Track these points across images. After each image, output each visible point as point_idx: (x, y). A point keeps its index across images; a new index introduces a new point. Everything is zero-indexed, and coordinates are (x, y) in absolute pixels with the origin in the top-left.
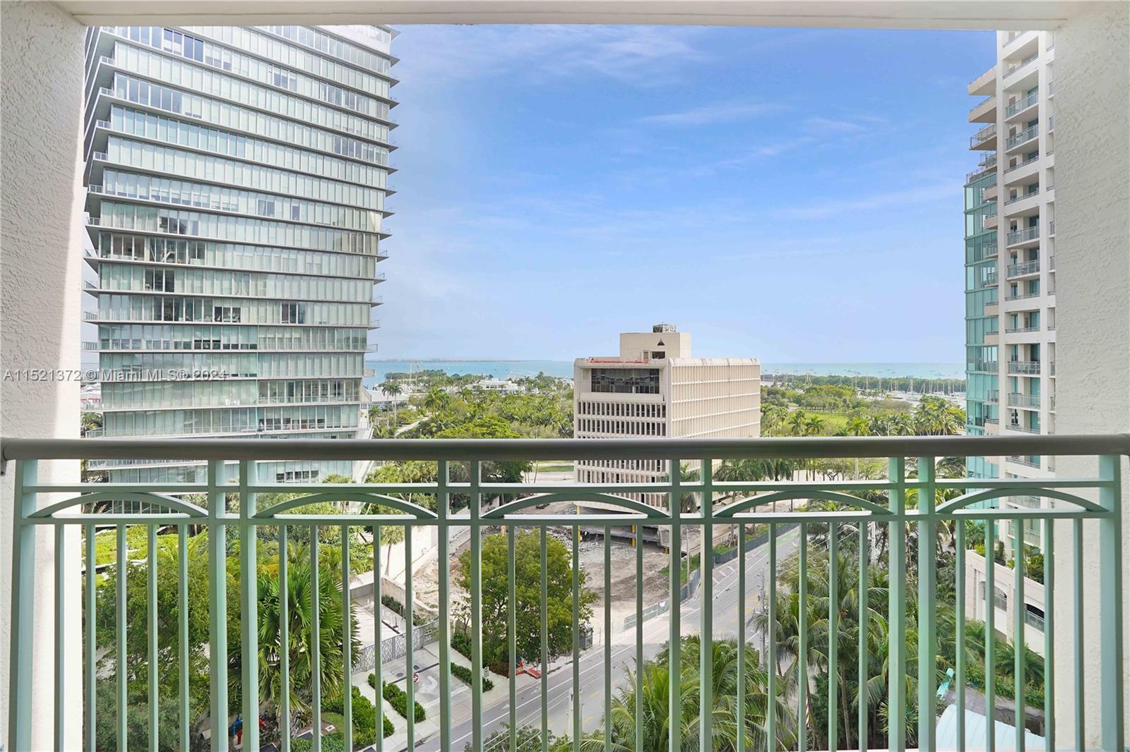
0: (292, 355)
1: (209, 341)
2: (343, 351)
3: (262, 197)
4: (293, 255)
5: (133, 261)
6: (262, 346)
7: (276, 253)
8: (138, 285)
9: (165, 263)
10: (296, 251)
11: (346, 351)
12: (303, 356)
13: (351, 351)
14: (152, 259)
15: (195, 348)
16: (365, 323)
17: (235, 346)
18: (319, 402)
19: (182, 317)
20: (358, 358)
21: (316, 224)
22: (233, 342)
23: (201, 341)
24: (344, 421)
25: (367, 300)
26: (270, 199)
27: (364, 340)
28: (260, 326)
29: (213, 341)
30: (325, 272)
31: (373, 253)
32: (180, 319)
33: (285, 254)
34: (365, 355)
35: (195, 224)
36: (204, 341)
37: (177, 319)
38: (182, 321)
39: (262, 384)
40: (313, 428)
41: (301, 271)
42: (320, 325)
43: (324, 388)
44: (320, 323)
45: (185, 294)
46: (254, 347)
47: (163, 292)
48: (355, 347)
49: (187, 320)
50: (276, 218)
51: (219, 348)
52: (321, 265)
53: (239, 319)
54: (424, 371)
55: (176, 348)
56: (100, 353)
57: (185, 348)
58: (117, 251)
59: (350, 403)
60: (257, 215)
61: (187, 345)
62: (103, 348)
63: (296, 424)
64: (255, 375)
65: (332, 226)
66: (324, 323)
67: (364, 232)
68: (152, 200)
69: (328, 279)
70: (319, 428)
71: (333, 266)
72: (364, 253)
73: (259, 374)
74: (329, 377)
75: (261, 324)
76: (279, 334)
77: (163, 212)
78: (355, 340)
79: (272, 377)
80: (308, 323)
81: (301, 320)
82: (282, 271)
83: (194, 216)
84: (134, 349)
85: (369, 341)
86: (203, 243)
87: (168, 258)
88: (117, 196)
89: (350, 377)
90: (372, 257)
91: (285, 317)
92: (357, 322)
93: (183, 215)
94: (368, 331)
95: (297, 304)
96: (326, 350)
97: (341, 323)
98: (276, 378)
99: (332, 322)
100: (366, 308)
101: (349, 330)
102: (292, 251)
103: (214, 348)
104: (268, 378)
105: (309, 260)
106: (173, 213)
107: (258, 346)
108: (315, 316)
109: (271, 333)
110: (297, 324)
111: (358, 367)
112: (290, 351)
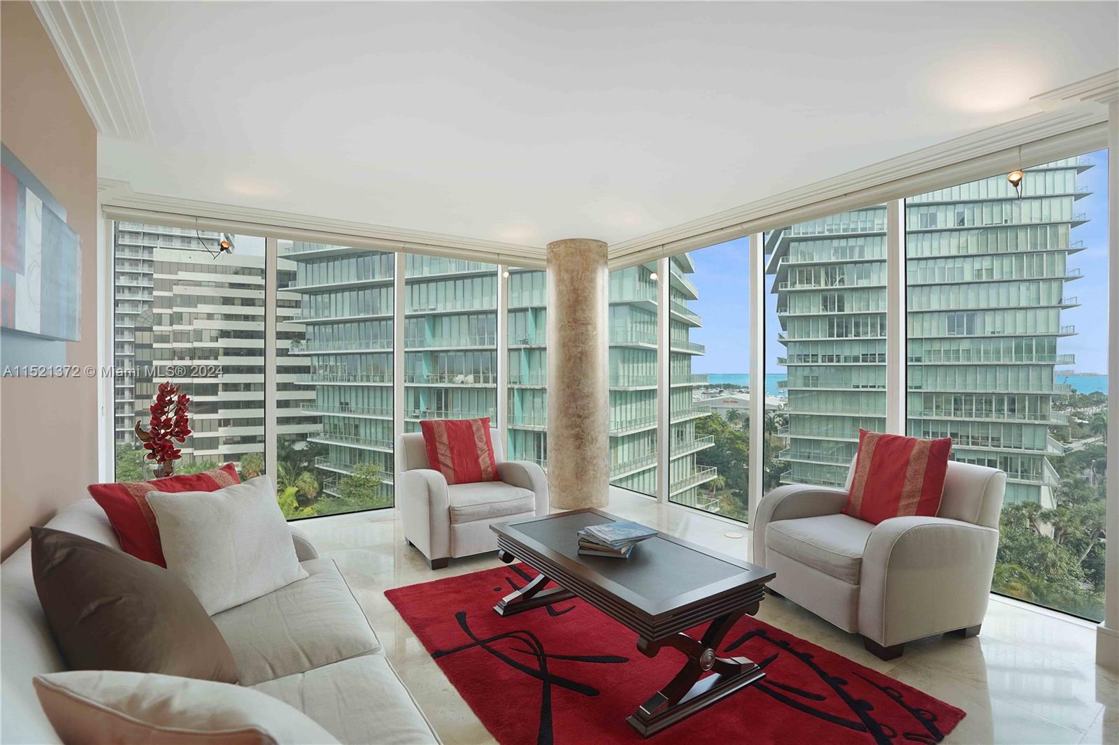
1: (875, 355)
2: (1024, 363)
3: (924, 210)
4: (959, 263)
5: (812, 288)
6: (927, 359)
7: (941, 263)
8: (815, 307)
9: (838, 287)
10: (962, 259)
11: (1028, 363)
12: (971, 370)
13: (1034, 362)
14: (826, 284)
15: (863, 361)
16: (1052, 331)
18: (993, 418)
19: (851, 333)
20: (1045, 373)
21: (984, 226)
23: (868, 355)
24: (1026, 441)
25: (1054, 303)
26: (932, 209)
27: (1053, 350)
28: (925, 339)
29: (879, 355)
30: (996, 277)
31: (1061, 248)
32: (849, 335)
33: (950, 263)
34: (1057, 368)
35: (862, 248)
36: (870, 355)
37: (847, 336)
38: (851, 337)
39: (928, 397)
40: (984, 446)
41: (968, 278)
42: (993, 335)
43: (1000, 402)
44: (993, 333)
45: (854, 312)
46: (918, 359)
47: (836, 313)
48: (1040, 358)
49: (855, 336)
50: (938, 228)
51: (884, 362)
52: (992, 269)
55: (845, 362)
56: (788, 366)
57: (854, 362)
58: (801, 282)
59: (1037, 422)
61: (856, 359)
62: (791, 362)
63: (964, 439)
64: (920, 387)
65: (1003, 224)
66: (999, 332)
67: (1047, 224)
68: (827, 233)
69: (1001, 284)
70: (993, 446)
71: (1006, 269)
72: (1049, 248)
73: (924, 386)
74: (1006, 392)
75: (926, 337)
76: (945, 346)
77: (835, 243)
78: (1040, 349)
79: (938, 390)
80: (978, 333)
81: (970, 330)
82: (946, 282)
83: (861, 241)
84: (812, 362)
85: (1059, 352)
86: (869, 264)
87: (839, 281)
88: (801, 236)
89: (1035, 392)
90: (1061, 252)
91: (951, 329)
92: (1041, 330)
93: (852, 242)
94: (1058, 339)
95: (965, 314)
96: (1002, 363)
97: (1020, 332)
98: (943, 391)
99: (1009, 331)
100: (1052, 312)
101: (1032, 339)
102: (957, 260)
103: (879, 362)
104: (933, 391)
105: (977, 266)
106: (843, 243)
107: (923, 359)
108: (987, 326)
109: (936, 346)
110: (965, 335)
111: (1046, 382)
112: (957, 363)
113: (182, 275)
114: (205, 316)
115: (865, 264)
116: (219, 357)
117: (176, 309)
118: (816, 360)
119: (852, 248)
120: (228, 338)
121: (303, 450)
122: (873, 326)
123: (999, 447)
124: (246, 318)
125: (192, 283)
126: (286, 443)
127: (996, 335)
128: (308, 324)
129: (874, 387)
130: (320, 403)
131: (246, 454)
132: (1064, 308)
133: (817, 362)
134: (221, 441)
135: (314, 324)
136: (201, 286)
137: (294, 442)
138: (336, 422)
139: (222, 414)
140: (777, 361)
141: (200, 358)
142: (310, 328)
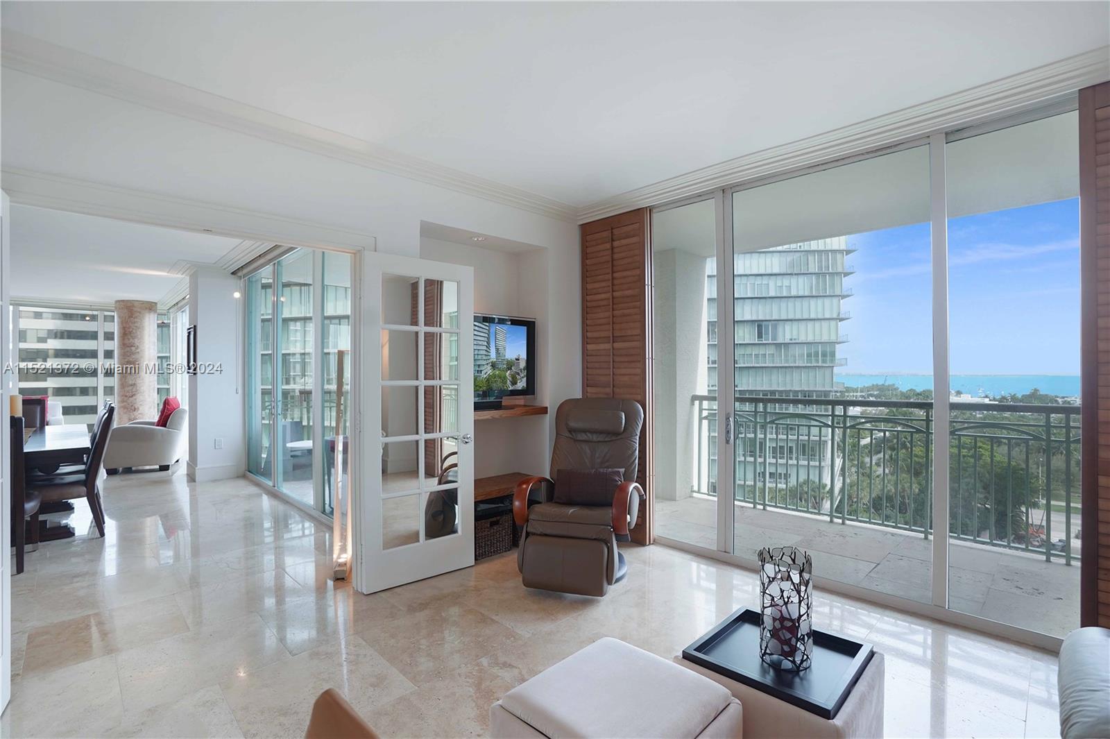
0: (767, 369)
2: (812, 365)
4: (765, 280)
6: (741, 361)
7: (752, 279)
10: (767, 277)
11: (815, 365)
12: (775, 370)
13: (820, 364)
16: (833, 338)
20: (828, 372)
25: (835, 316)
27: (833, 354)
28: (740, 344)
30: (794, 293)
31: (840, 270)
33: (759, 281)
34: (836, 370)
41: (772, 294)
42: (791, 342)
44: (791, 340)
48: (824, 361)
52: (790, 287)
54: (873, 385)
65: (798, 249)
66: (795, 339)
67: (830, 251)
69: (797, 299)
71: (801, 286)
72: (831, 271)
74: (800, 389)
75: (741, 342)
76: (755, 351)
78: (824, 355)
79: (750, 389)
80: (780, 340)
81: (774, 338)
82: (756, 296)
85: (838, 356)
89: (820, 389)
90: (838, 274)
91: (760, 336)
92: (825, 338)
94: (837, 346)
95: (770, 323)
96: (797, 365)
97: (810, 339)
98: (753, 389)
99: (802, 339)
100: (833, 324)
101: (818, 346)
102: (764, 277)
104: (746, 389)
105: (779, 283)
108: (786, 333)
109: (748, 350)
110: (770, 341)
111: (828, 380)
112: (764, 365)
127: (793, 341)
132: (841, 320)
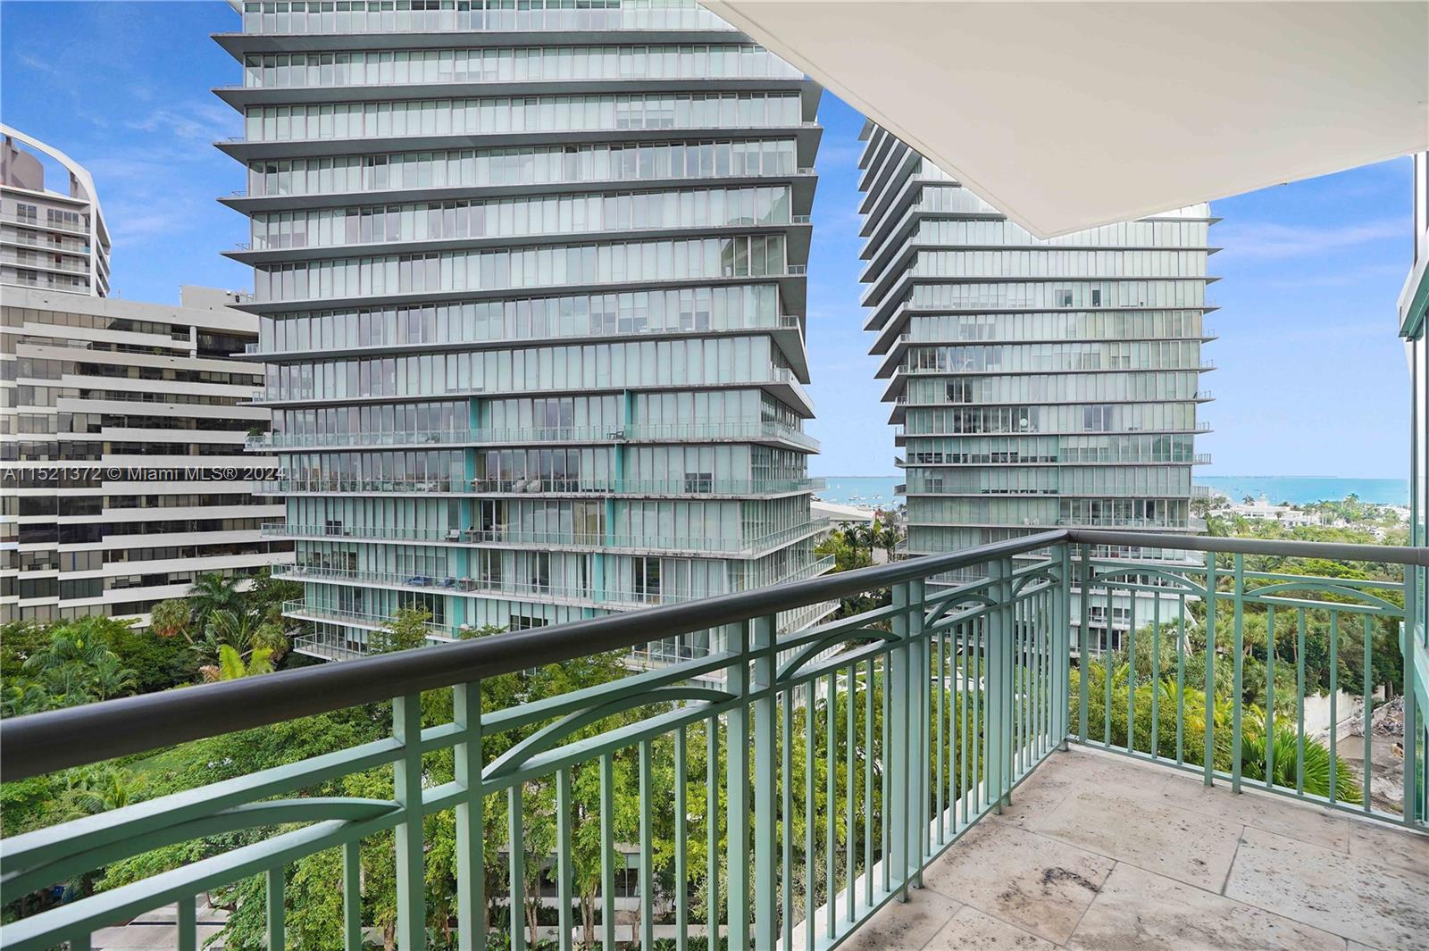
0: (1099, 469)
1: (1007, 454)
2: (1162, 463)
3: (1059, 286)
4: (1096, 347)
5: (937, 373)
6: (1063, 458)
8: (939, 397)
9: (965, 372)
10: (1098, 345)
11: (1167, 463)
12: (1110, 470)
13: (1172, 462)
14: (952, 369)
15: (993, 461)
16: (1189, 427)
17: (1034, 459)
19: (980, 428)
20: (1184, 471)
21: (1120, 308)
22: (1032, 454)
23: (998, 454)
25: (1190, 397)
26: (1068, 286)
27: (1190, 449)
28: (1061, 435)
29: (1011, 454)
30: (1134, 366)
31: (1196, 335)
32: (978, 431)
33: (1086, 348)
34: (1195, 470)
35: (992, 327)
36: (1001, 454)
37: (974, 432)
38: (979, 433)
39: (1064, 503)
41: (1104, 366)
42: (1131, 432)
43: (1139, 507)
44: (1132, 429)
45: (983, 403)
46: (1054, 459)
47: (963, 403)
48: (1178, 458)
49: (984, 431)
50: (1074, 308)
51: (1017, 462)
52: (1129, 357)
53: (1036, 427)
55: (973, 462)
56: (907, 467)
57: (983, 462)
58: (923, 366)
59: (1177, 529)
60: (1055, 308)
61: (985, 459)
62: (910, 463)
64: (1055, 492)
65: (1140, 307)
66: (1136, 429)
67: (1182, 309)
68: (953, 308)
69: (1139, 374)
70: (1133, 557)
71: (1144, 357)
72: (1183, 337)
73: (1060, 491)
74: (1146, 496)
75: (1061, 433)
76: (1082, 443)
77: (963, 319)
78: (1178, 449)
79: (1075, 495)
80: (1116, 430)
81: (1107, 426)
82: (1082, 370)
83: (991, 318)
84: (936, 462)
85: (1197, 451)
86: (1000, 347)
87: (967, 366)
88: (924, 309)
89: (1173, 496)
90: (1195, 340)
91: (1088, 424)
92: (1178, 427)
93: (981, 319)
94: (1196, 435)
95: (1102, 407)
96: (1140, 463)
97: (1158, 428)
98: (1079, 496)
99: (1147, 428)
100: (1189, 407)
101: (1170, 437)
102: (1093, 345)
103: (1011, 462)
104: (1070, 496)
105: (1114, 354)
106: (971, 319)
107: (1059, 459)
108: (1124, 420)
109: (1072, 443)
110: (1102, 432)
111: (1184, 484)
112: (1095, 463)
113: (30, 328)
114: (77, 393)
115: (995, 347)
116: (103, 456)
117: (21, 381)
118: (939, 460)
119: (981, 327)
120: (118, 426)
121: (249, 592)
122: (1005, 420)
123: (1138, 558)
124: (148, 397)
125: (50, 340)
126: (224, 583)
127: (1134, 432)
128: (274, 407)
129: (1006, 492)
130: (292, 522)
131: (160, 601)
132: (1199, 402)
133: (941, 462)
134: (107, 584)
135: (285, 408)
136: (66, 346)
137: (236, 580)
138: (319, 550)
139: (111, 542)
140: (894, 461)
141: (68, 458)
142: (279, 414)
